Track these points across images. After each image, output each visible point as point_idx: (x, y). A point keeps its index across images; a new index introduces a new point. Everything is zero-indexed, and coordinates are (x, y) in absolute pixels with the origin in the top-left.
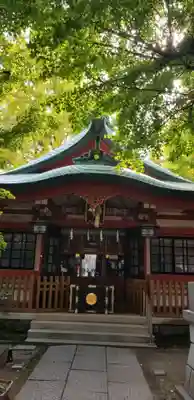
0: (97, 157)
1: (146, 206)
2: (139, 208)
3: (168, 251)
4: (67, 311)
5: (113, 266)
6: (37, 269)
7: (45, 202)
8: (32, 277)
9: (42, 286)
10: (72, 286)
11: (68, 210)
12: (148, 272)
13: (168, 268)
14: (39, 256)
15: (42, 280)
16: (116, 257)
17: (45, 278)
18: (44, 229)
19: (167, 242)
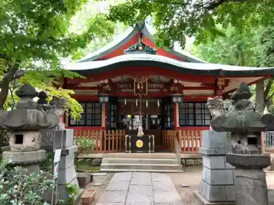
0: (140, 48)
1: (176, 81)
2: (171, 83)
3: (191, 111)
4: (124, 152)
5: (154, 122)
6: (103, 125)
7: (106, 81)
8: (101, 131)
9: (107, 137)
10: (127, 136)
11: (122, 86)
12: (178, 126)
13: (191, 122)
14: (104, 118)
15: (107, 133)
16: (156, 116)
17: (109, 131)
18: (107, 99)
19: (191, 105)
